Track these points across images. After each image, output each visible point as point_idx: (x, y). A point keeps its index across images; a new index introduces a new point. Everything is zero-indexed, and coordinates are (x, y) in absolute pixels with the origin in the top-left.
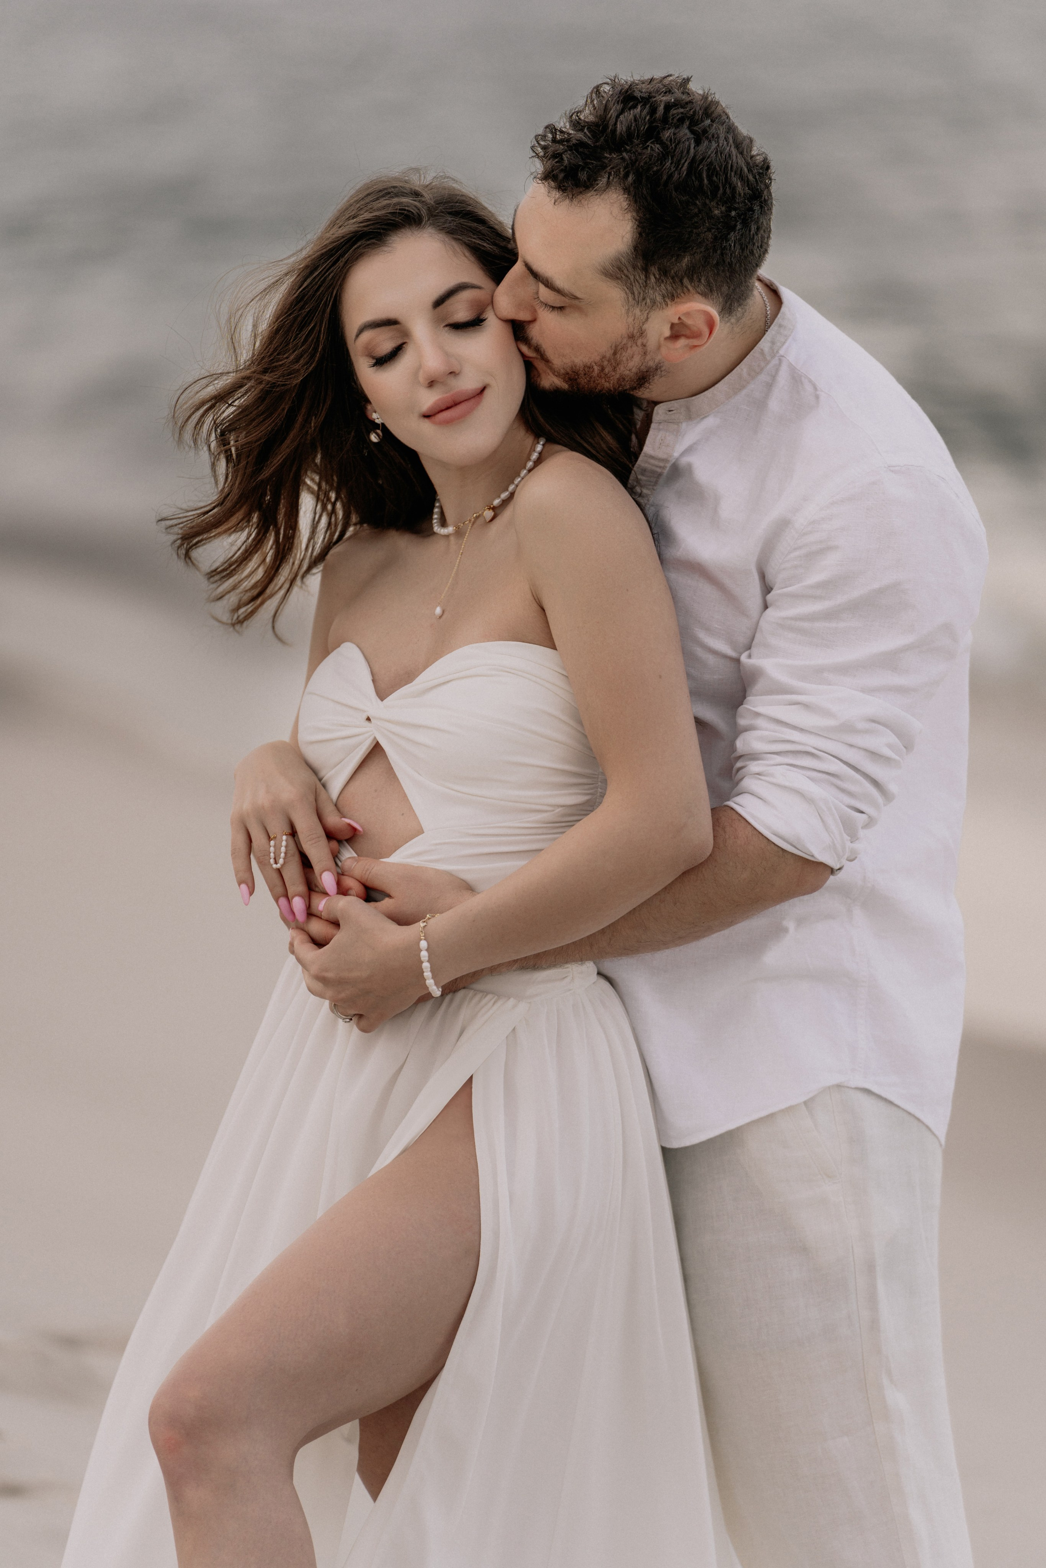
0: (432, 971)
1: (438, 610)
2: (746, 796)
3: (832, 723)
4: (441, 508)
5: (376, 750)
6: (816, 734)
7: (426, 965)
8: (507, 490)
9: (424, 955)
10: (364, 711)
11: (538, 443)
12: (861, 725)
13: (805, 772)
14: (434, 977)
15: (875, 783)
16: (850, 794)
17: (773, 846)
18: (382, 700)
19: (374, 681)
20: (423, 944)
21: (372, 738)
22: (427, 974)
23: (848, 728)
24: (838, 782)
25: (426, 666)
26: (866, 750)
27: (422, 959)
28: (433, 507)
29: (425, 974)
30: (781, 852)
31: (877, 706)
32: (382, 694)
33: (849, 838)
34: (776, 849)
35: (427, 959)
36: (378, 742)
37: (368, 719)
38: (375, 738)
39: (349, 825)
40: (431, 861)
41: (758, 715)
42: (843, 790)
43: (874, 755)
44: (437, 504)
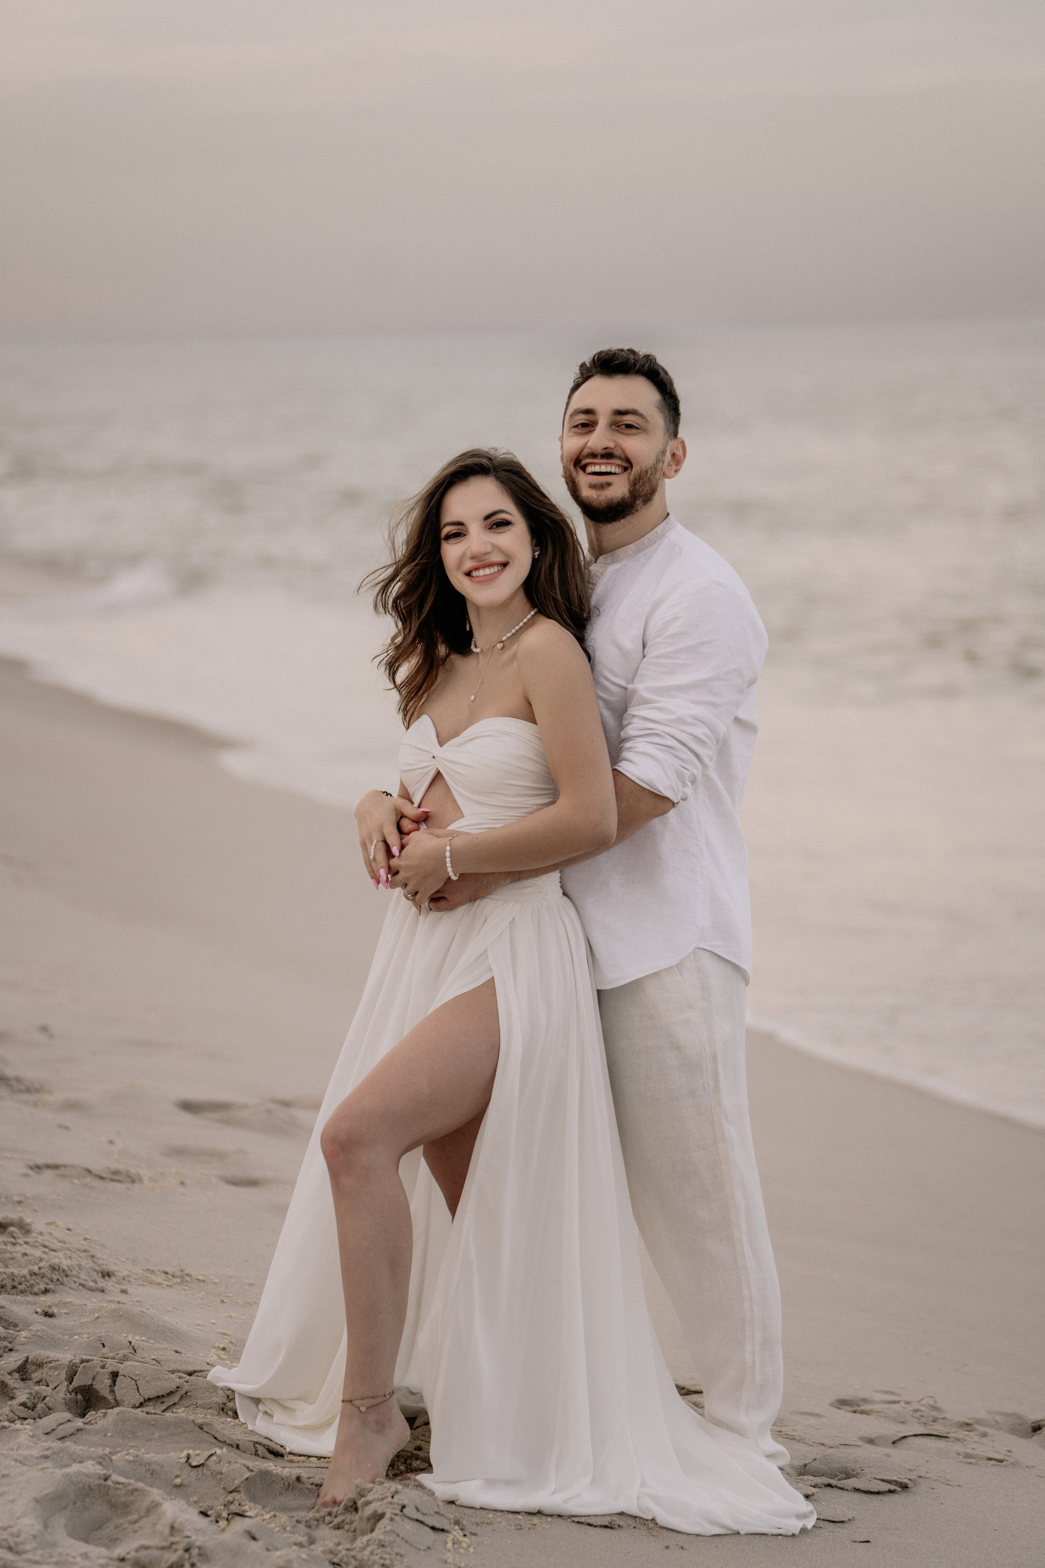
0: (451, 863)
1: (473, 698)
2: (624, 762)
3: (673, 717)
4: (474, 641)
5: (438, 775)
6: (664, 724)
7: (448, 860)
8: (511, 632)
9: (448, 854)
10: (432, 753)
11: (533, 610)
12: (689, 720)
13: (657, 746)
14: (452, 867)
15: (697, 756)
16: (682, 760)
17: (637, 786)
18: (441, 747)
19: (437, 736)
20: (448, 848)
21: (436, 768)
22: (448, 865)
23: (681, 721)
24: (674, 752)
25: (465, 729)
26: (692, 735)
27: (447, 856)
28: (471, 641)
29: (447, 865)
30: (642, 789)
31: (700, 711)
32: (441, 744)
33: (681, 784)
34: (639, 787)
35: (449, 856)
36: (439, 772)
37: (434, 757)
38: (437, 768)
39: (423, 812)
40: (467, 830)
41: (634, 716)
42: (677, 757)
43: (696, 738)
44: (474, 640)
